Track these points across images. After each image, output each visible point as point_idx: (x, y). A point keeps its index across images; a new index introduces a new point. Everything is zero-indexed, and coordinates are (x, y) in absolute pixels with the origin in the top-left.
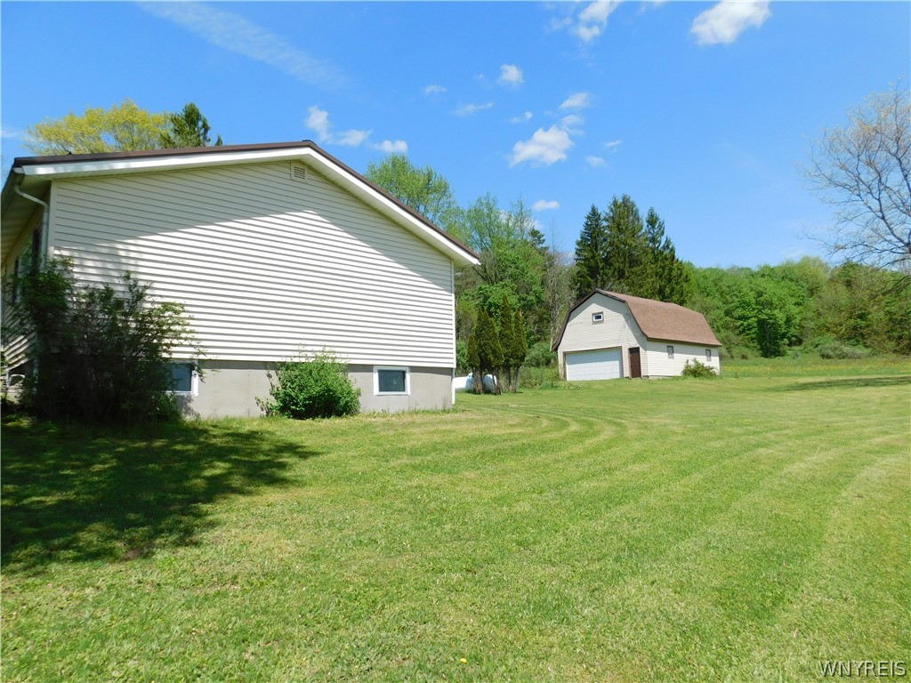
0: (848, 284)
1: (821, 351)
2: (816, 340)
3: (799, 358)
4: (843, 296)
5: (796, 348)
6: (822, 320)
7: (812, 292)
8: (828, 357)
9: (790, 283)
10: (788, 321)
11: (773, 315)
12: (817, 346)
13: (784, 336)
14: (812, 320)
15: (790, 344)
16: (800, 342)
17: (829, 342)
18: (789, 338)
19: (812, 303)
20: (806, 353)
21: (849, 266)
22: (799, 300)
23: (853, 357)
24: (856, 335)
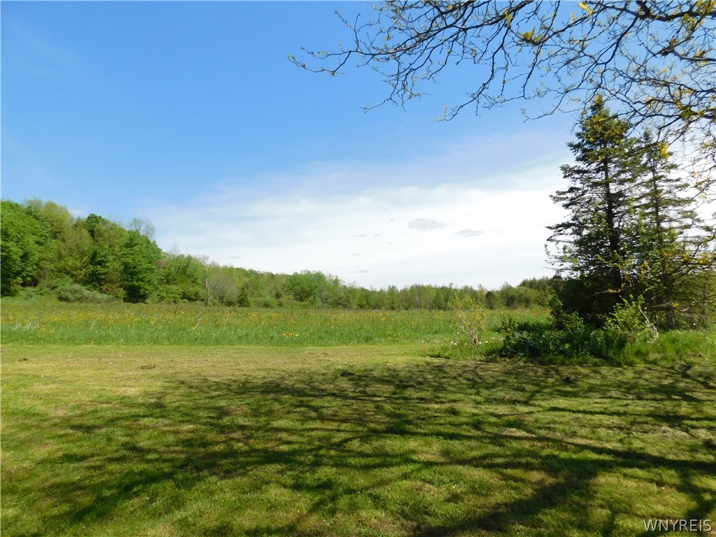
0: (92, 233)
1: (59, 293)
2: (54, 282)
3: (33, 299)
4: (87, 243)
5: (30, 289)
6: (62, 264)
7: (55, 236)
8: (67, 300)
9: (34, 220)
10: (25, 257)
11: (8, 247)
12: (54, 288)
13: (18, 274)
14: (52, 261)
15: (24, 285)
16: (35, 283)
17: (67, 285)
18: (23, 278)
19: (54, 244)
20: (41, 294)
21: (93, 219)
22: (41, 240)
23: (93, 300)
24: (94, 280)
